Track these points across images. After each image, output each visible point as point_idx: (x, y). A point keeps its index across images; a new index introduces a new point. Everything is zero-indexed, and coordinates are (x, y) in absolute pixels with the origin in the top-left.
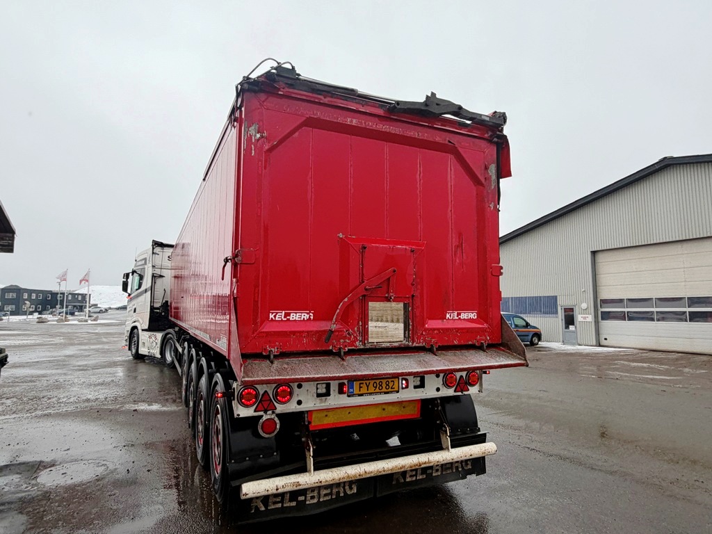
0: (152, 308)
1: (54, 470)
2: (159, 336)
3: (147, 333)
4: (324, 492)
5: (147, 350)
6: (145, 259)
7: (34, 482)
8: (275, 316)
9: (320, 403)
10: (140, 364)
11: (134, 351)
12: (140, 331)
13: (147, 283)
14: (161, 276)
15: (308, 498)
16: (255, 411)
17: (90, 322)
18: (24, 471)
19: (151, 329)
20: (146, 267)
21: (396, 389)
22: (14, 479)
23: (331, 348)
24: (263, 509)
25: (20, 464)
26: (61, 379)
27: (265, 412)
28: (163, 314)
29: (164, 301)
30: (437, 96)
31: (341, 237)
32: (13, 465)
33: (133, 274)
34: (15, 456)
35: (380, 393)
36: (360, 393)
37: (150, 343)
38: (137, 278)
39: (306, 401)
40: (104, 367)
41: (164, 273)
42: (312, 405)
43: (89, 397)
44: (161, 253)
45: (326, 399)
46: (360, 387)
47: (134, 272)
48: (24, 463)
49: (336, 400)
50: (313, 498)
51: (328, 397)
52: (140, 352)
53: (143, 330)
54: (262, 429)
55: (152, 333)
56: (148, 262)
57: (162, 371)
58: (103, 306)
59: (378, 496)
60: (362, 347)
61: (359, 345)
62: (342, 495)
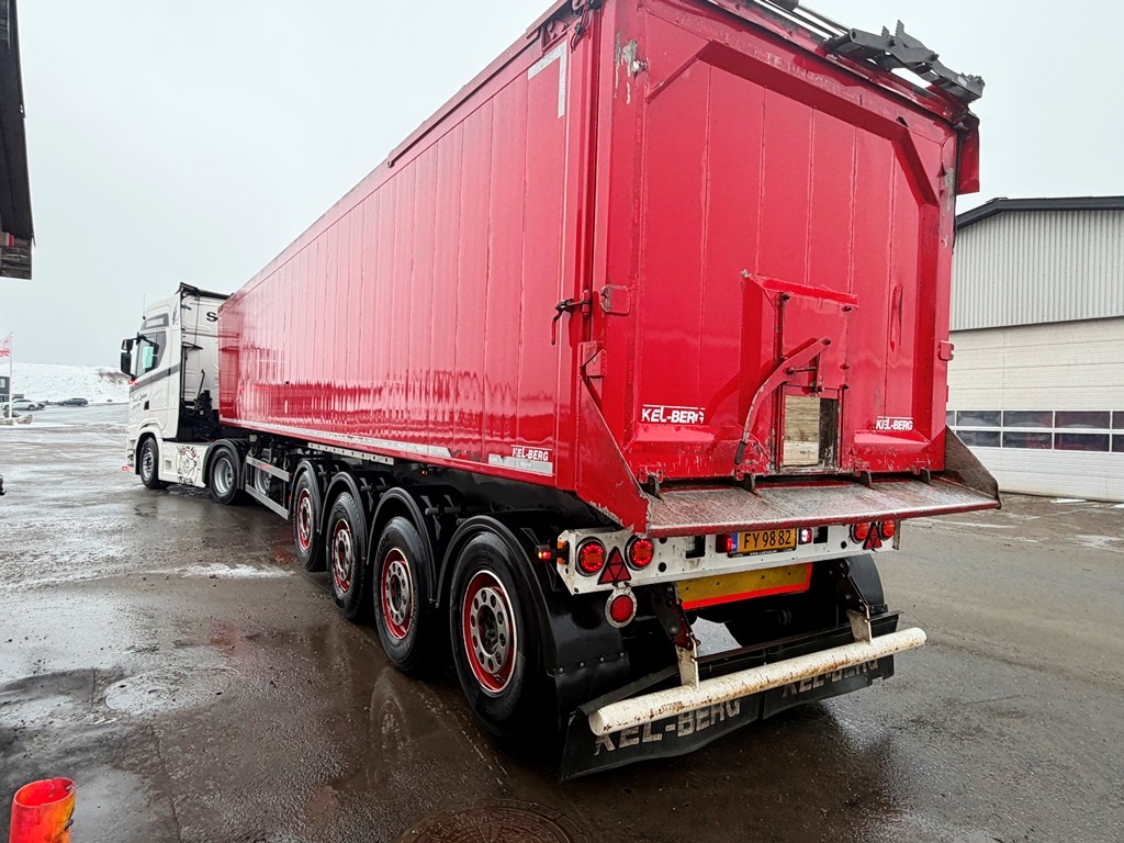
0: (183, 403)
1: (129, 685)
2: (201, 450)
3: (176, 445)
4: (701, 716)
5: (176, 474)
6: (165, 317)
7: (101, 708)
8: (650, 415)
9: (691, 568)
10: (161, 498)
11: (148, 475)
12: (159, 441)
13: (171, 357)
14: (196, 348)
15: (681, 727)
16: (600, 582)
17: (16, 425)
18: (72, 689)
19: (181, 437)
20: (167, 329)
21: (792, 545)
22: (62, 704)
23: (732, 474)
24: (612, 748)
25: (54, 676)
26: (37, 521)
27: (615, 584)
28: (202, 413)
29: (202, 392)
30: (906, 31)
31: (746, 276)
32: (43, 677)
33: (138, 342)
34: (35, 660)
35: (772, 550)
36: (745, 550)
37: (183, 463)
38: (147, 350)
39: (671, 566)
40: (104, 502)
41: (201, 341)
42: (680, 572)
43: (111, 553)
44: (194, 307)
45: (699, 561)
46: (746, 541)
47: (140, 338)
48: (63, 674)
49: (714, 563)
50: (687, 726)
51: (702, 558)
52: (160, 478)
53: (164, 440)
54: (611, 613)
55: (186, 445)
56: (171, 321)
57: (208, 510)
58: (36, 400)
59: (765, 717)
60: (774, 473)
61: (770, 470)
62: (722, 718)
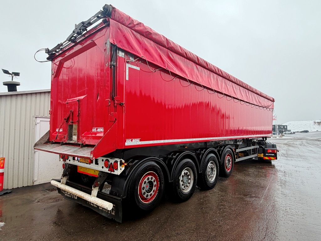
58: (292, 131)
61: (66, 141)
